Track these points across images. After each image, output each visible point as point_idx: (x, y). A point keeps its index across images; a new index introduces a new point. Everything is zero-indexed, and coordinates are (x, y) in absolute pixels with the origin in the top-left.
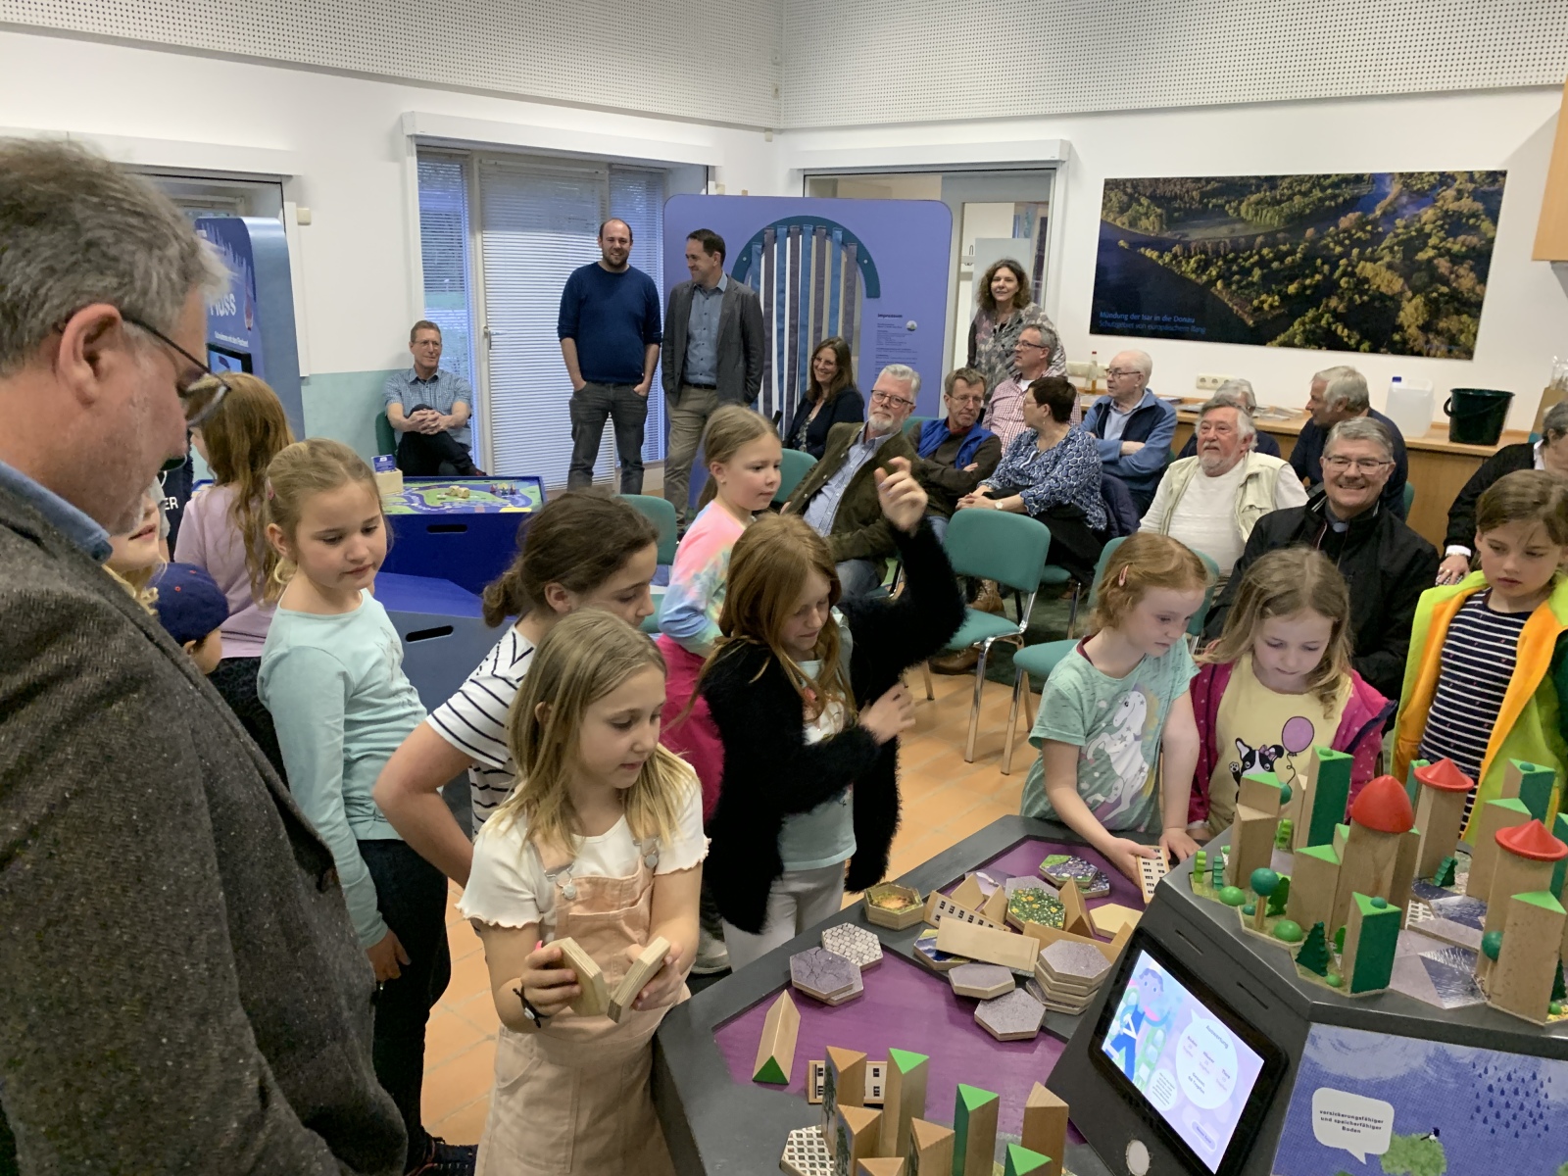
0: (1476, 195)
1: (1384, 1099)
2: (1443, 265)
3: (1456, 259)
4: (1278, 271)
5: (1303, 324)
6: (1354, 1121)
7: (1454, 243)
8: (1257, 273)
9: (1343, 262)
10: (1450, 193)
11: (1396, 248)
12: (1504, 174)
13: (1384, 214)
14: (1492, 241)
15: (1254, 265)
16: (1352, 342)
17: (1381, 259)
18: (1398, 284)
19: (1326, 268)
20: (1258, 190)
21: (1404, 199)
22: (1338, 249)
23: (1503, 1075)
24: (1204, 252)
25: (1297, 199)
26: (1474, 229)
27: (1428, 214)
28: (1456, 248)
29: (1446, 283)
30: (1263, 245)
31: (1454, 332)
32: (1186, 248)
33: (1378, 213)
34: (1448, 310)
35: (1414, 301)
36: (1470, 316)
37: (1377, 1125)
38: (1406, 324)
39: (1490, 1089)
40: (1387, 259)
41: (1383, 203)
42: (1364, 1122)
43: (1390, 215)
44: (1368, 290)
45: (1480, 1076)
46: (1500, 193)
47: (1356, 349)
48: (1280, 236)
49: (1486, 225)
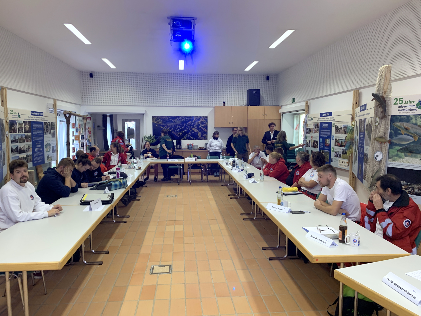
0: (205, 119)
2: (202, 128)
3: (204, 127)
4: (181, 129)
5: (186, 136)
8: (178, 130)
9: (190, 128)
10: (202, 119)
12: (207, 117)
13: (194, 122)
14: (207, 125)
15: (178, 128)
16: (193, 139)
18: (197, 131)
19: (188, 129)
20: (177, 118)
21: (196, 120)
22: (189, 126)
24: (170, 127)
25: (182, 119)
26: (205, 124)
27: (199, 122)
28: (203, 126)
29: (203, 130)
30: (179, 126)
31: (205, 136)
32: (167, 126)
33: (193, 121)
34: (204, 134)
35: (199, 133)
36: (206, 134)
38: (199, 136)
40: (195, 127)
41: (194, 120)
43: (195, 122)
44: (194, 131)
46: (207, 119)
47: (193, 140)
48: (181, 124)
49: (206, 123)
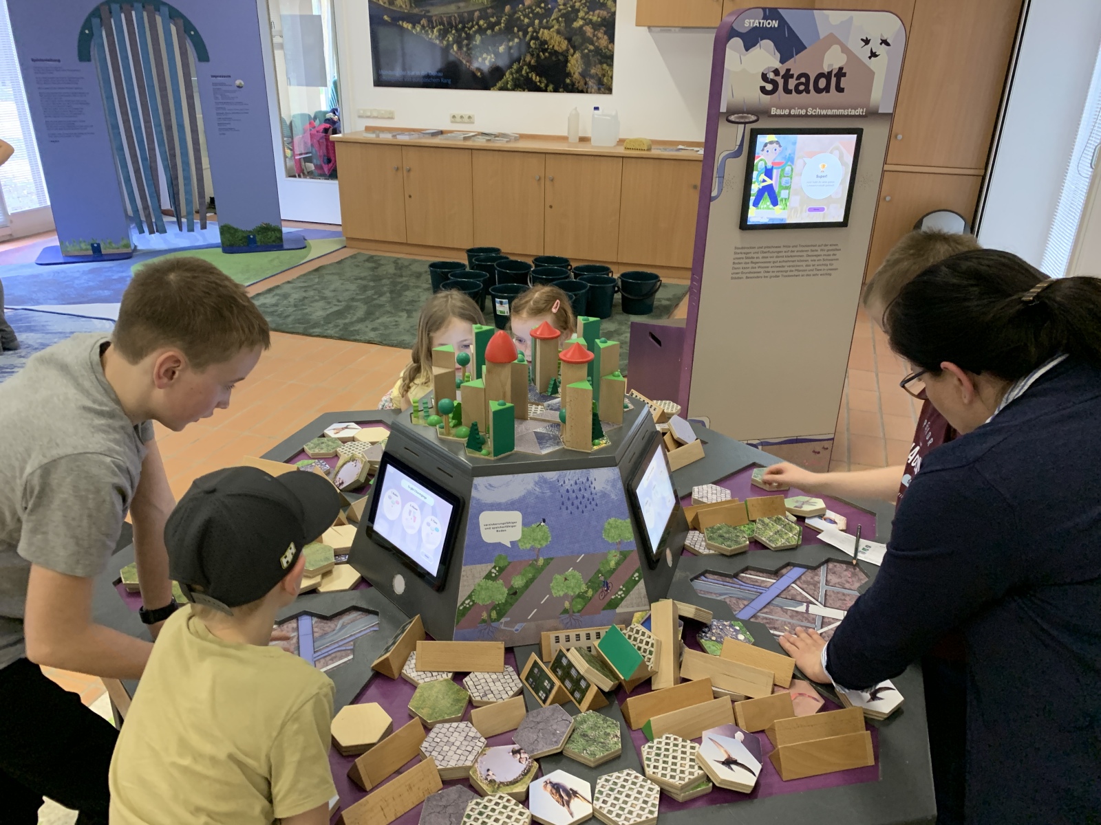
1: (516, 510)
2: (588, 30)
3: (596, 26)
5: (512, 74)
6: (502, 526)
7: (593, 15)
9: (530, 29)
11: (560, 19)
14: (614, 14)
16: (543, 85)
17: (553, 27)
18: (564, 45)
22: (526, 20)
23: (573, 482)
26: (604, 7)
28: (595, 19)
29: (592, 43)
31: (600, 76)
34: (595, 61)
35: (575, 56)
36: (608, 65)
37: (514, 524)
38: (572, 72)
39: (568, 491)
40: (556, 27)
42: (507, 525)
44: (548, 48)
45: (562, 485)
47: (546, 91)
49: (610, 4)
